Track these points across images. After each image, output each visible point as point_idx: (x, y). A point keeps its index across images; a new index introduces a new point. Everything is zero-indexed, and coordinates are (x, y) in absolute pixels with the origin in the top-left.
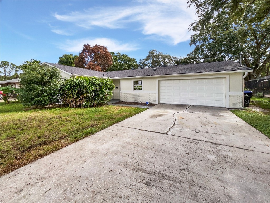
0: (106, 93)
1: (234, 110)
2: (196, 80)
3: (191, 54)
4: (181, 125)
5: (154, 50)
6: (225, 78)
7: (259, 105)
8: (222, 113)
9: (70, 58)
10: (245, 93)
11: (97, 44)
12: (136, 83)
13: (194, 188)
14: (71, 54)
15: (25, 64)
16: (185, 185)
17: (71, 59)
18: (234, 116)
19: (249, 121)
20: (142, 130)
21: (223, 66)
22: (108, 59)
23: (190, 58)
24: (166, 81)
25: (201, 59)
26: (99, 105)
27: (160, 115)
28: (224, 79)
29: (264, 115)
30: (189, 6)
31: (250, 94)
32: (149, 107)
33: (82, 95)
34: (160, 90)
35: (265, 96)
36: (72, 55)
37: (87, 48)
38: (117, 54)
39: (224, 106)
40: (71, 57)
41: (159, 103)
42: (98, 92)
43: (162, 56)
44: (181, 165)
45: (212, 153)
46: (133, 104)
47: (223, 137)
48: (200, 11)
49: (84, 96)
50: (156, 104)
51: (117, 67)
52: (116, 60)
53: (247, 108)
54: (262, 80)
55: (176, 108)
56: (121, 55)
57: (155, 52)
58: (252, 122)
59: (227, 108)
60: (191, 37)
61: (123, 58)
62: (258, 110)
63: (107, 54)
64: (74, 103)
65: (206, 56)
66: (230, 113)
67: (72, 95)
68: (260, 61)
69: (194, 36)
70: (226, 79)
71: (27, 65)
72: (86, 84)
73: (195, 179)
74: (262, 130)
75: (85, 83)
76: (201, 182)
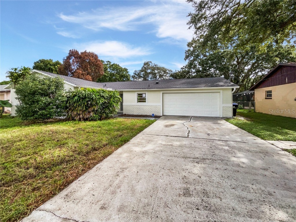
0: (115, 105)
1: (227, 119)
2: (196, 94)
3: (184, 68)
4: (194, 131)
5: (149, 62)
6: (219, 92)
7: (242, 115)
8: (219, 122)
9: (49, 63)
10: (233, 105)
11: (86, 51)
12: (140, 95)
13: (224, 161)
14: (50, 60)
15: (11, 72)
16: (219, 161)
17: (50, 65)
18: (228, 123)
19: (240, 126)
20: (167, 136)
21: (217, 82)
22: (100, 68)
23: (184, 72)
24: (170, 94)
25: (194, 73)
26: (107, 118)
27: (173, 125)
28: (218, 94)
29: (247, 122)
30: (189, 28)
31: (236, 106)
32: (157, 119)
33: (90, 107)
34: (165, 103)
35: (245, 108)
36: (52, 60)
37: (73, 54)
38: (107, 62)
39: (219, 116)
40: (51, 63)
41: (163, 115)
42: (106, 104)
43: (158, 68)
44: (211, 153)
45: (225, 146)
46: (138, 117)
47: (227, 137)
48: (198, 33)
49: (93, 109)
50: (161, 116)
51: (108, 77)
52: (106, 69)
53: (235, 117)
54: (242, 94)
55: (181, 118)
56: (111, 64)
57: (151, 63)
58: (241, 126)
59: (221, 118)
60: (186, 52)
61: (115, 67)
62: (242, 119)
63: (98, 62)
64: (81, 116)
65: (198, 71)
66: (225, 121)
67: (81, 107)
68: (240, 77)
69: (188, 51)
70: (220, 94)
71: (13, 72)
72: (95, 96)
73: (222, 158)
74: (249, 131)
75: (93, 95)
76: (226, 159)
